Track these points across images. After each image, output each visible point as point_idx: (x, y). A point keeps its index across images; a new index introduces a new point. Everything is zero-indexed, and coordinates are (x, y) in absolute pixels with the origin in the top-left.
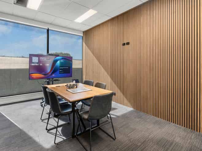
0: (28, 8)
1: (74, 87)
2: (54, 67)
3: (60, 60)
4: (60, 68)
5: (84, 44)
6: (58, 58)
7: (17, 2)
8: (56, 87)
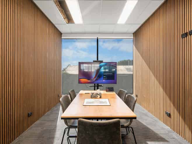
0: (76, 24)
1: (98, 96)
2: (99, 74)
3: (104, 66)
4: (104, 74)
5: (134, 46)
6: (102, 64)
7: (69, 22)
8: (85, 93)
